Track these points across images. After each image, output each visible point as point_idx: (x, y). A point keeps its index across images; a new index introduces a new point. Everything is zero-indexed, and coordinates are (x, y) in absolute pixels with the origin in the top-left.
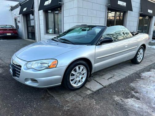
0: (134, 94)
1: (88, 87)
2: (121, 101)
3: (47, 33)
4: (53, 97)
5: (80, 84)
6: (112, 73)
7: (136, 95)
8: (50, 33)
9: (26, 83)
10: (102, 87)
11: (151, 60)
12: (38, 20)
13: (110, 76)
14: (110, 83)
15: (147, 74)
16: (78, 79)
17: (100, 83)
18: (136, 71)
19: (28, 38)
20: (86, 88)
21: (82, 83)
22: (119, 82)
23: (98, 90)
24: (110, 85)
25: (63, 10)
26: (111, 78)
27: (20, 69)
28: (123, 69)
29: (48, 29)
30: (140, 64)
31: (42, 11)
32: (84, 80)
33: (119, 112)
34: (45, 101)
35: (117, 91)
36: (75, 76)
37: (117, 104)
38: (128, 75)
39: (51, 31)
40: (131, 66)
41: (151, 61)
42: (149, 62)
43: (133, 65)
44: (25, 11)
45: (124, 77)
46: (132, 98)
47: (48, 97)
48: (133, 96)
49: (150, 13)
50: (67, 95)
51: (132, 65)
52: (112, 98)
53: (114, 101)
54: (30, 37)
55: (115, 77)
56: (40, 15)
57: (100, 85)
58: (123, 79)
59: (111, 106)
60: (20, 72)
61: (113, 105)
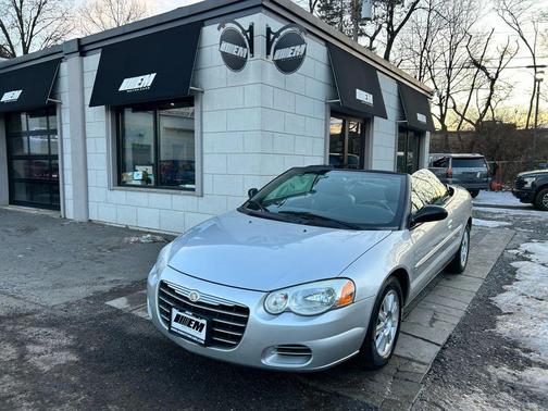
0: (526, 356)
1: (403, 355)
2: (516, 379)
3: (119, 185)
4: (338, 396)
5: (388, 346)
6: (423, 306)
7: (531, 358)
8: (134, 183)
9: (264, 362)
10: (439, 348)
11: (480, 259)
13: (428, 317)
15: (506, 298)
16: (386, 332)
17: (423, 339)
18: (474, 295)
19: (12, 201)
20: (399, 357)
21: (391, 342)
22: (462, 327)
23: (437, 360)
24: (449, 339)
25: (202, 112)
26: (433, 320)
27: (245, 321)
28: (439, 293)
29: (125, 171)
30: (464, 273)
31: (102, 108)
33: (534, 406)
35: (485, 356)
36: (382, 323)
37: (513, 388)
38: (466, 306)
39: (136, 176)
40: (448, 279)
41: (482, 262)
42: (479, 264)
43: (451, 277)
45: (461, 314)
46: (531, 366)
48: (529, 363)
52: (489, 374)
53: (501, 382)
55: (441, 317)
56: (87, 120)
57: (426, 343)
58: (463, 320)
59: (505, 394)
60: (242, 330)
61: (508, 392)
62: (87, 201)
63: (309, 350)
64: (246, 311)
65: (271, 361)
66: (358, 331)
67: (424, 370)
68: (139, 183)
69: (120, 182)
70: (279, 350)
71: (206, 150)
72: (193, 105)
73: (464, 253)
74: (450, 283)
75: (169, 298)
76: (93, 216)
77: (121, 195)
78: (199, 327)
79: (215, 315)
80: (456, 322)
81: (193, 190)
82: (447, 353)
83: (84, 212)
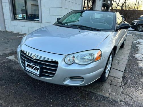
1: (111, 76)
9: (64, 83)
10: (123, 73)
13: (117, 62)
15: (138, 56)
17: (117, 70)
18: (129, 54)
22: (128, 65)
23: (123, 77)
24: (125, 69)
26: (119, 63)
27: (57, 67)
29: (16, 14)
30: (124, 48)
38: (127, 58)
39: (20, 16)
47: (88, 94)
55: (121, 62)
57: (119, 71)
58: (128, 62)
60: (55, 71)
62: (5, 24)
63: (83, 78)
64: (57, 63)
65: (67, 82)
66: (102, 70)
67: (120, 81)
68: (21, 19)
69: (15, 18)
70: (71, 78)
71: (42, 7)
75: (25, 57)
76: (7, 30)
78: (37, 69)
79: (43, 64)
80: (126, 63)
81: (39, 21)
82: (126, 74)
83: (4, 28)
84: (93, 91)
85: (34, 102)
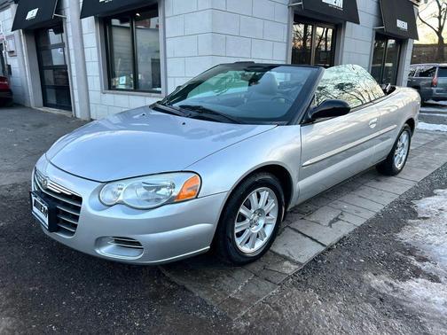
0: (419, 265)
1: (280, 253)
2: (391, 289)
3: (110, 89)
5: (259, 244)
6: (334, 206)
7: (423, 268)
8: (121, 87)
9: (98, 251)
10: (323, 249)
11: (424, 163)
12: (79, 48)
13: (332, 216)
14: (340, 235)
15: (430, 203)
16: (255, 230)
17: (311, 238)
18: (397, 197)
19: (46, 104)
20: (276, 254)
21: (265, 239)
22: (362, 231)
23: (314, 260)
24: (341, 241)
25: (164, 18)
26: (337, 219)
27: (78, 209)
28: (360, 193)
29: (114, 76)
30: (400, 175)
31: (92, 18)
32: (269, 230)
33: (396, 324)
34: (165, 304)
35: (369, 261)
36: (248, 220)
37: (381, 300)
38: (381, 207)
39: (122, 81)
40: (378, 181)
41: (426, 165)
42: (421, 168)
43: (383, 179)
44: (31, 20)
45: (371, 215)
46: (417, 277)
48: (417, 273)
49: (404, 31)
50: (226, 282)
51: (379, 178)
52: (361, 281)
53: (371, 290)
54: (52, 100)
55: (346, 217)
56: (84, 32)
57: (313, 242)
58: (370, 221)
59: (369, 306)
60: (77, 218)
61: (374, 303)
62: (89, 103)
63: (138, 243)
65: (107, 251)
66: (206, 227)
68: (123, 87)
69: (110, 87)
71: (168, 55)
72: (157, 16)
73: (401, 154)
74: (377, 185)
76: (93, 115)
77: (110, 98)
79: (58, 202)
80: (359, 222)
81: (160, 92)
83: (86, 113)
84: (187, 286)
85: (34, 290)
